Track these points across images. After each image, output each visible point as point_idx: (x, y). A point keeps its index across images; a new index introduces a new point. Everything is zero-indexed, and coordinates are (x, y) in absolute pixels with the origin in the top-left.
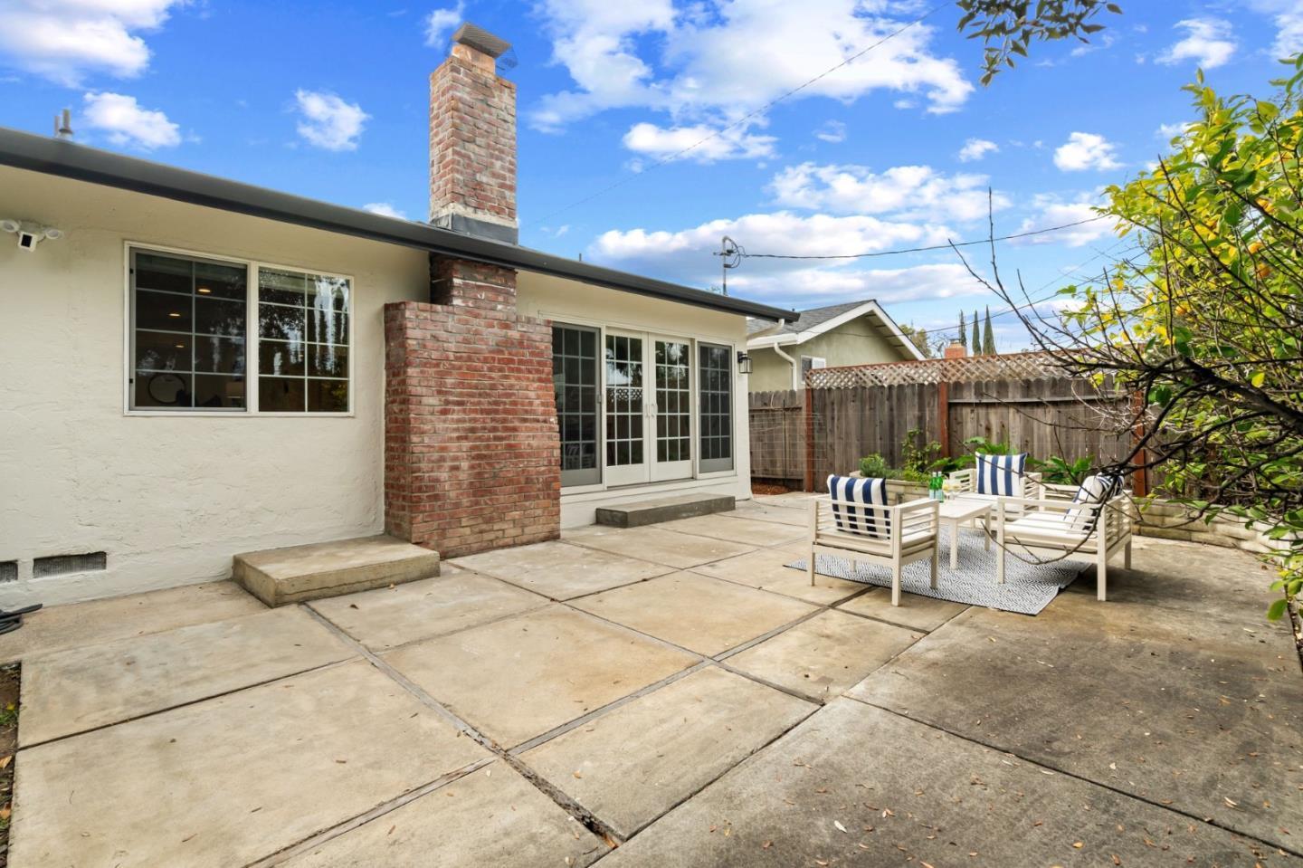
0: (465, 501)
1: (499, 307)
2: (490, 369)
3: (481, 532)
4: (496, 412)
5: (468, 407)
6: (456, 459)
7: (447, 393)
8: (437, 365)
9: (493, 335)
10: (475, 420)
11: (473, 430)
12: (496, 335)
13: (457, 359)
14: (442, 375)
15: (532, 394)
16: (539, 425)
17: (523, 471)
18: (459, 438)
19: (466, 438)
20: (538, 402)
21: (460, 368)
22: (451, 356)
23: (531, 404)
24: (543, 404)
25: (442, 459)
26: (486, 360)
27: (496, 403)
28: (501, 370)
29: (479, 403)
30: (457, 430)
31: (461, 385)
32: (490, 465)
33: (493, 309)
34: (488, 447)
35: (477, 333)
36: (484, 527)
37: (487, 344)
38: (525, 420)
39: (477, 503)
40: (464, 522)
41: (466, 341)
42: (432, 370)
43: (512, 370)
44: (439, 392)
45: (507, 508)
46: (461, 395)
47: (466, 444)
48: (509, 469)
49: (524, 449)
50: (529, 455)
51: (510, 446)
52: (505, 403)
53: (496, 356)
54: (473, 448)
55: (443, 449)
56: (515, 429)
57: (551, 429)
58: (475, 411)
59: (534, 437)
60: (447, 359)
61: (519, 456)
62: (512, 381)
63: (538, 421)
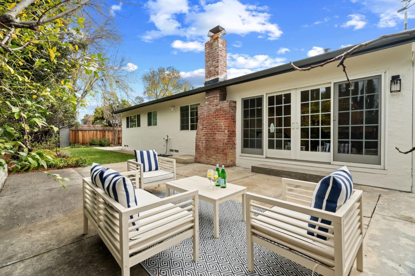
0: (204, 151)
1: (215, 101)
2: (213, 118)
3: (207, 159)
4: (212, 129)
5: (207, 128)
6: (202, 141)
7: (204, 125)
8: (203, 119)
9: (213, 109)
10: (207, 131)
11: (207, 134)
12: (214, 109)
13: (207, 116)
14: (204, 121)
15: (222, 124)
16: (222, 133)
17: (217, 145)
18: (204, 136)
19: (205, 136)
20: (223, 126)
21: (207, 119)
22: (205, 116)
23: (221, 126)
24: (225, 126)
25: (200, 140)
26: (212, 116)
27: (213, 127)
28: (215, 118)
29: (209, 127)
30: (204, 134)
31: (207, 123)
32: (209, 143)
33: (214, 102)
34: (209, 138)
35: (210, 109)
36: (208, 158)
37: (212, 111)
38: (219, 131)
39: (206, 152)
40: (204, 156)
41: (208, 112)
42: (202, 120)
43: (218, 117)
44: (202, 125)
45: (213, 155)
46: (206, 125)
47: (205, 137)
48: (213, 144)
49: (217, 139)
50: (218, 141)
51: (213, 138)
52: (215, 127)
53: (214, 114)
54: (206, 138)
55: (200, 138)
56: (215, 134)
57: (225, 134)
58: (208, 129)
59: (220, 136)
60: (205, 117)
61: (215, 141)
62: (218, 121)
63: (222, 131)
